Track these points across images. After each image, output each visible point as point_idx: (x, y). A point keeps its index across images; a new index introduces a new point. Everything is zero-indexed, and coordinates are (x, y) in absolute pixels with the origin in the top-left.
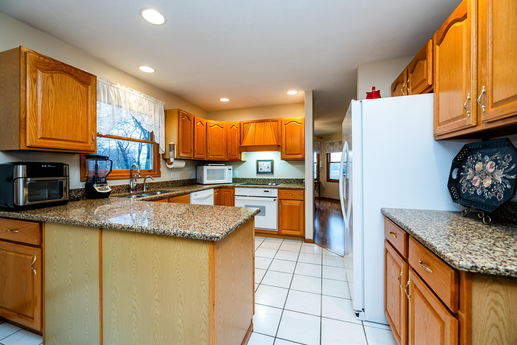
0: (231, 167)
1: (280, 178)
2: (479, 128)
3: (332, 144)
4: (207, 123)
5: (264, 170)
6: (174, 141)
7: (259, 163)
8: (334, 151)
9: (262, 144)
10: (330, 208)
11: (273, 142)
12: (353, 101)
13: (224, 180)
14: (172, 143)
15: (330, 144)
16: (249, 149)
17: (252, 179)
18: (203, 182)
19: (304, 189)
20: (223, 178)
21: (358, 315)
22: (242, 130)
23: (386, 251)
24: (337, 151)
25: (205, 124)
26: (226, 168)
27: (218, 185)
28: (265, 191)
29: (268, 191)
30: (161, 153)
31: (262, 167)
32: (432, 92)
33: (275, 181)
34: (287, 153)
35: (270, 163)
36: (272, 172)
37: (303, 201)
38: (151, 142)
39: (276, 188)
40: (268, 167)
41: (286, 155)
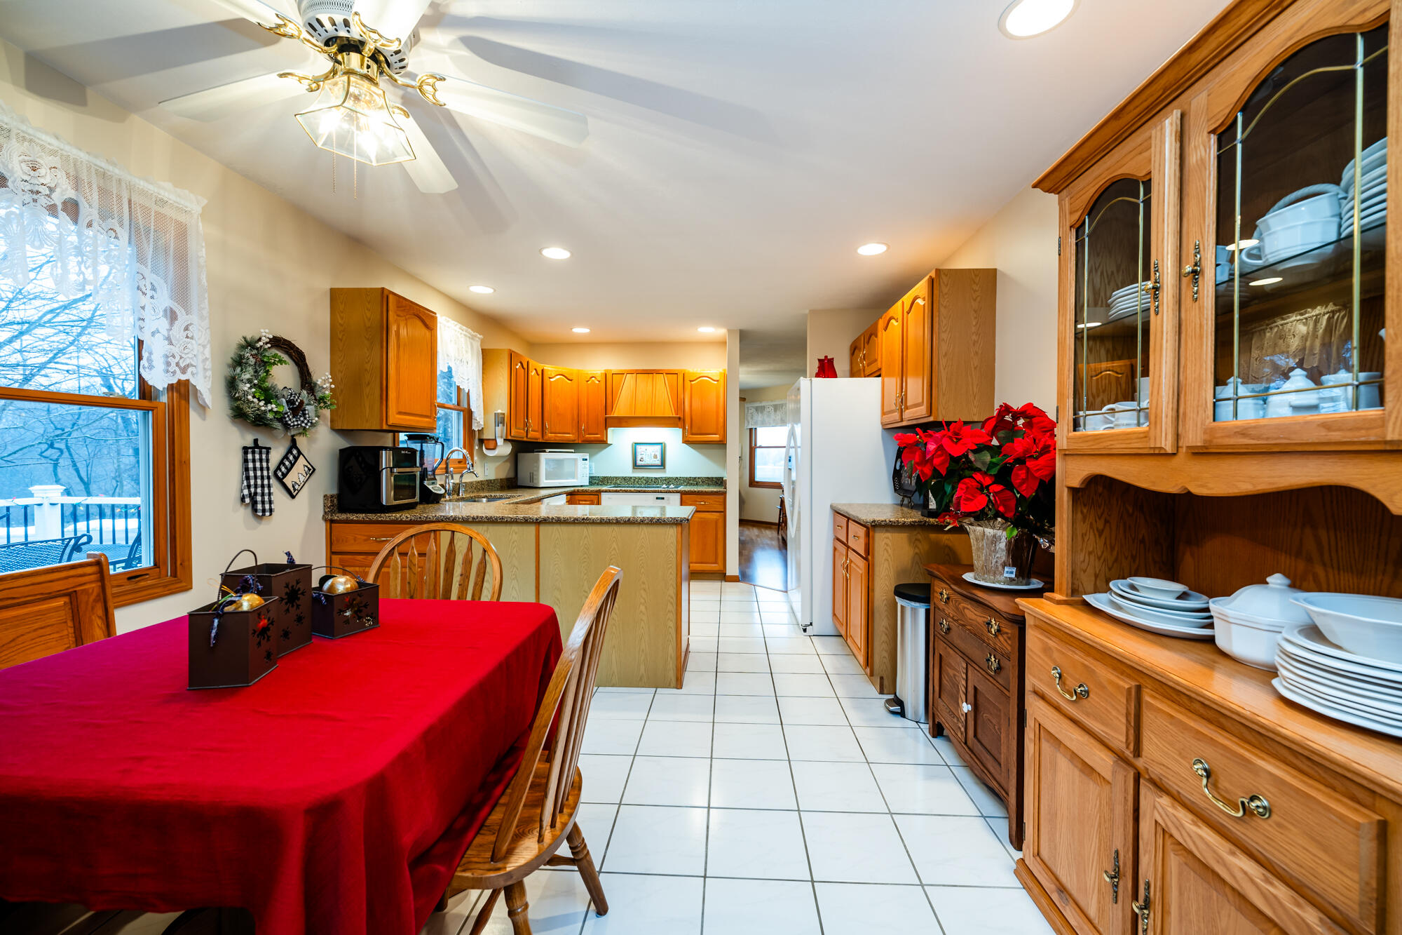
0: (587, 456)
1: (678, 476)
2: (904, 423)
3: (760, 410)
4: (543, 370)
5: (648, 460)
6: (502, 407)
7: (639, 447)
8: (764, 424)
9: (649, 415)
10: (758, 536)
11: (670, 412)
12: (802, 378)
13: (575, 480)
14: (499, 411)
15: (757, 409)
16: (622, 422)
17: (625, 479)
18: (538, 482)
19: (724, 494)
20: (573, 476)
21: (805, 630)
22: (609, 386)
23: (835, 549)
24: (769, 425)
25: (540, 373)
26: (578, 456)
27: (572, 489)
28: (657, 498)
29: (663, 498)
30: (475, 427)
31: (644, 456)
32: (879, 376)
33: (668, 481)
34: (694, 431)
35: (658, 447)
36: (663, 465)
37: (724, 512)
38: (458, 407)
39: (677, 492)
40: (655, 457)
41: (692, 434)
